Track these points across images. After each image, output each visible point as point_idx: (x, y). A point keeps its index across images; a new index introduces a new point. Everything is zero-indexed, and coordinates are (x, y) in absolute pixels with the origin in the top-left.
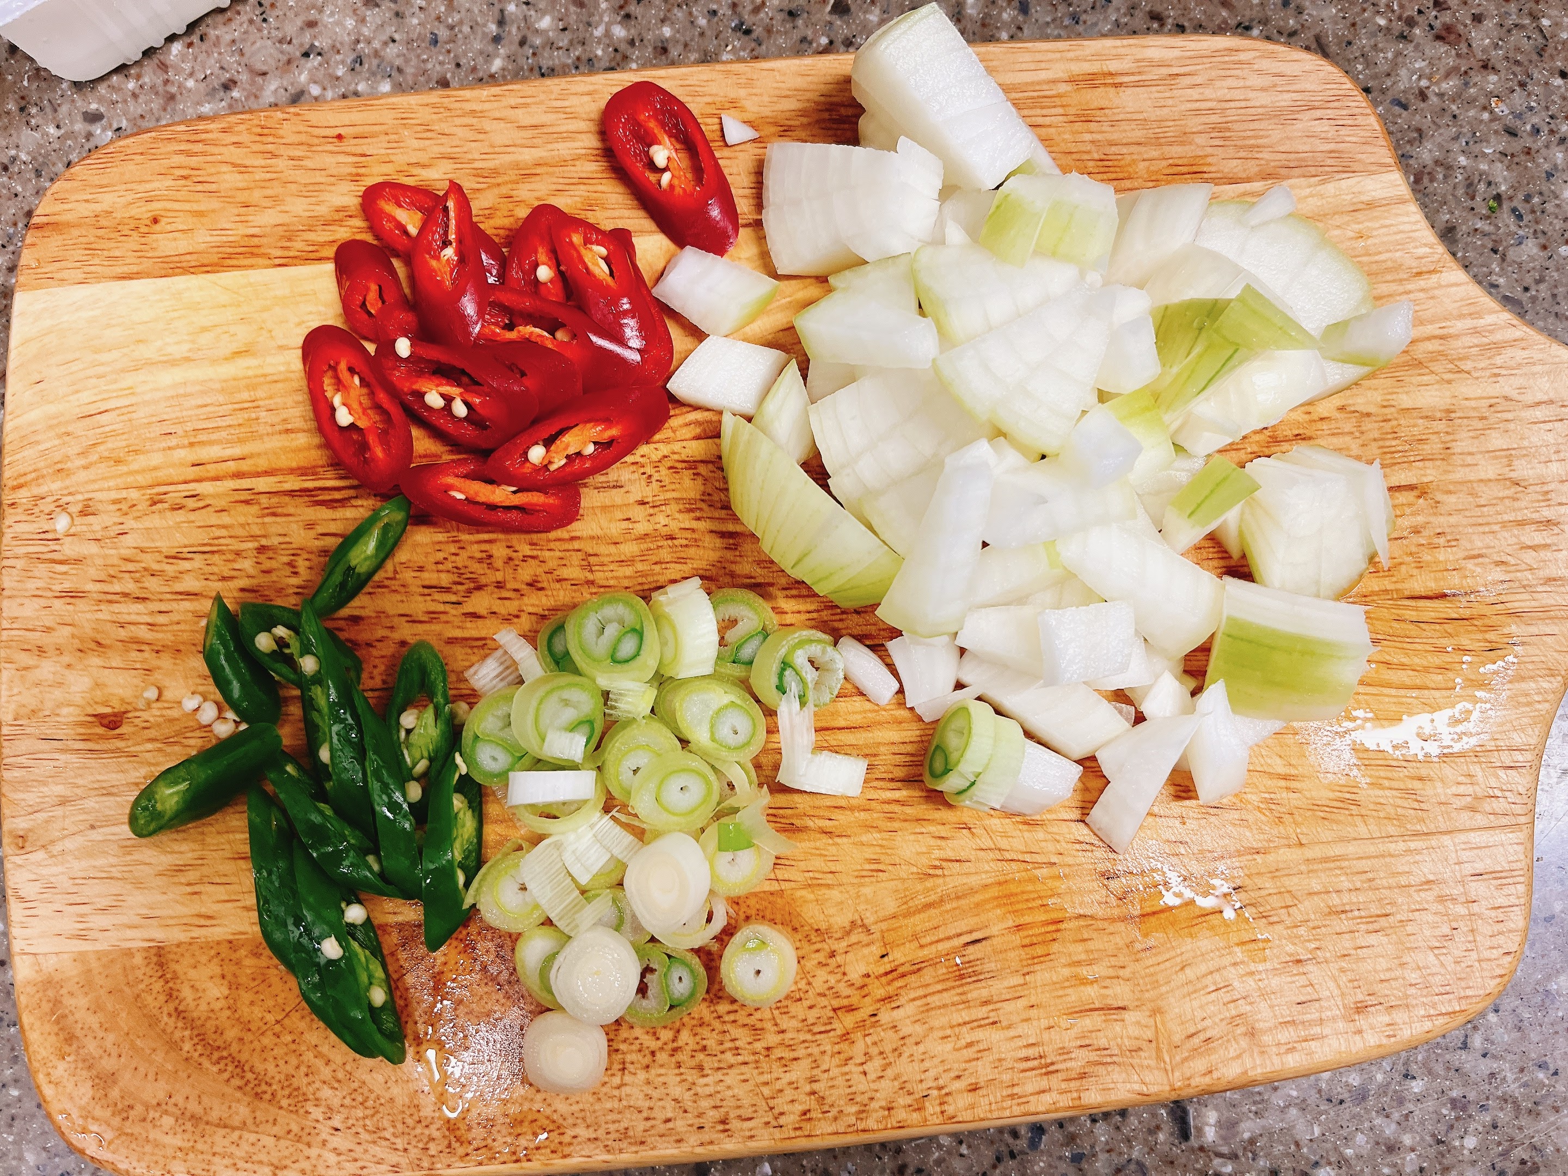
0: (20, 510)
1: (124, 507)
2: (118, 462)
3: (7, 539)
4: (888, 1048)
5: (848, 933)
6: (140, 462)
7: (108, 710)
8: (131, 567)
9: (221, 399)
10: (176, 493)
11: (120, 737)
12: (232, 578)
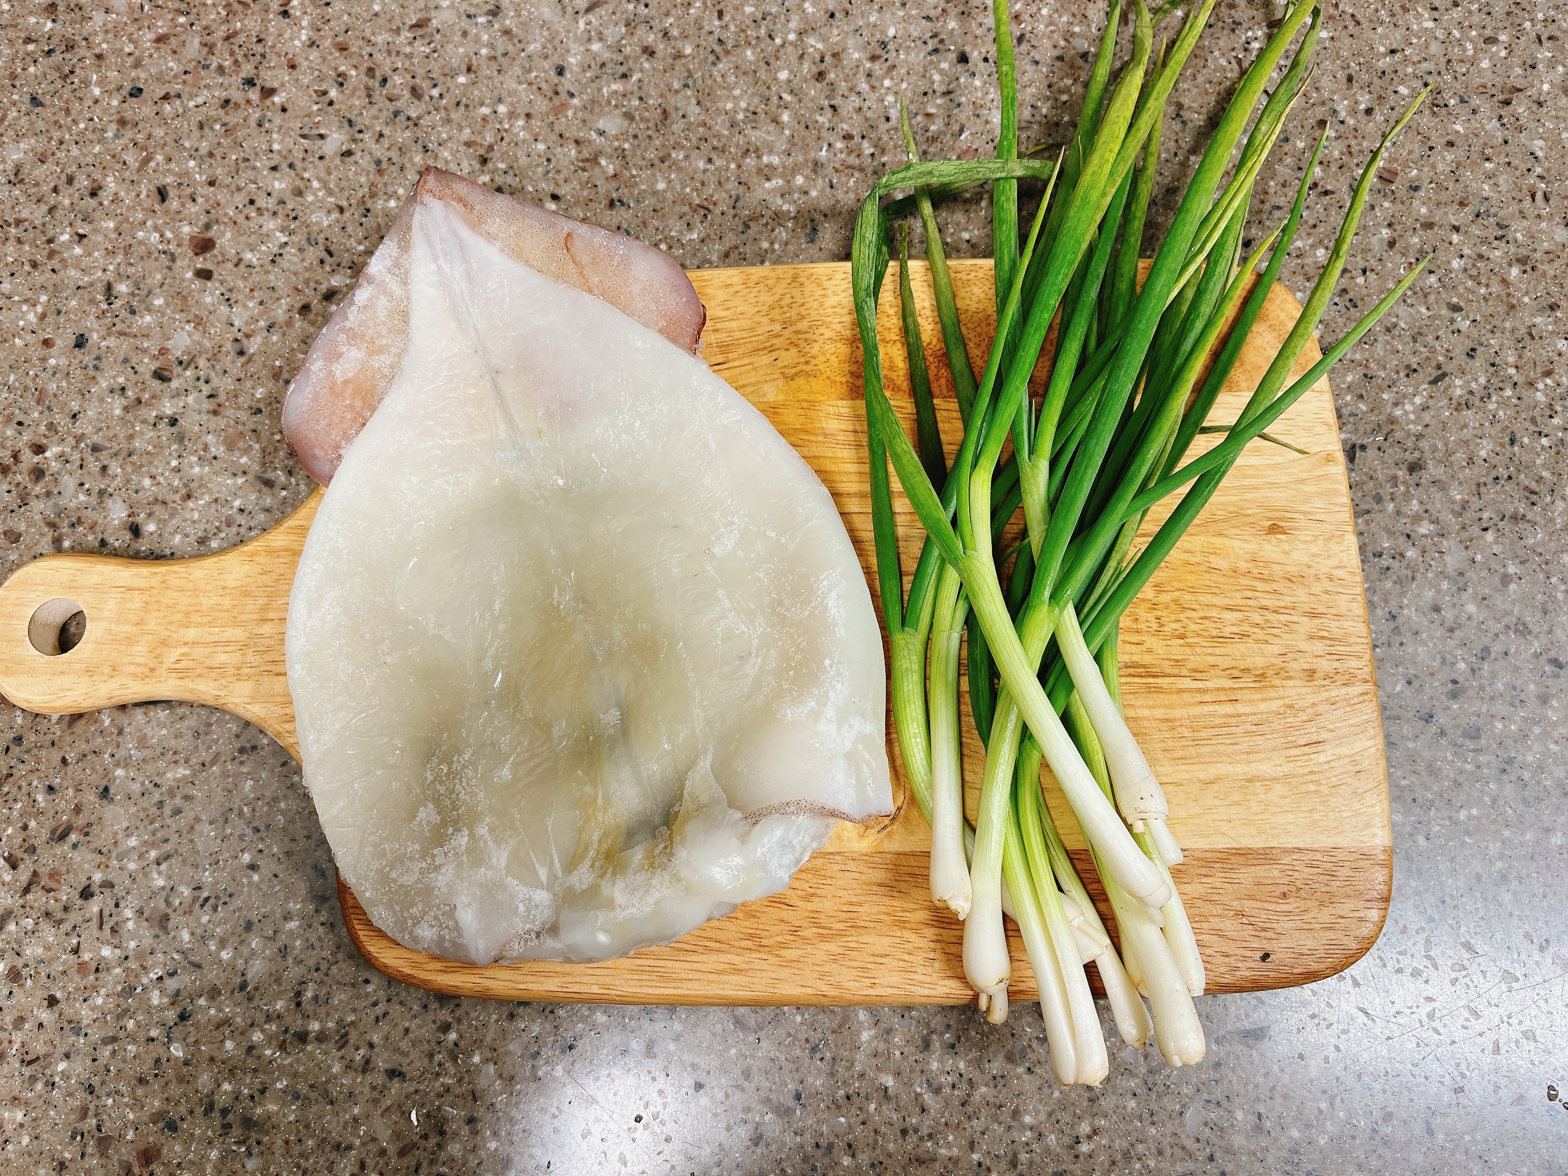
0: (1360, 677)
1: (1284, 674)
2: (1291, 707)
3: (1367, 657)
4: (777, 311)
5: (796, 374)
6: (1274, 706)
7: (1279, 536)
8: (1274, 631)
9: (1220, 747)
10: (1247, 681)
11: (1270, 519)
12: (1202, 618)
